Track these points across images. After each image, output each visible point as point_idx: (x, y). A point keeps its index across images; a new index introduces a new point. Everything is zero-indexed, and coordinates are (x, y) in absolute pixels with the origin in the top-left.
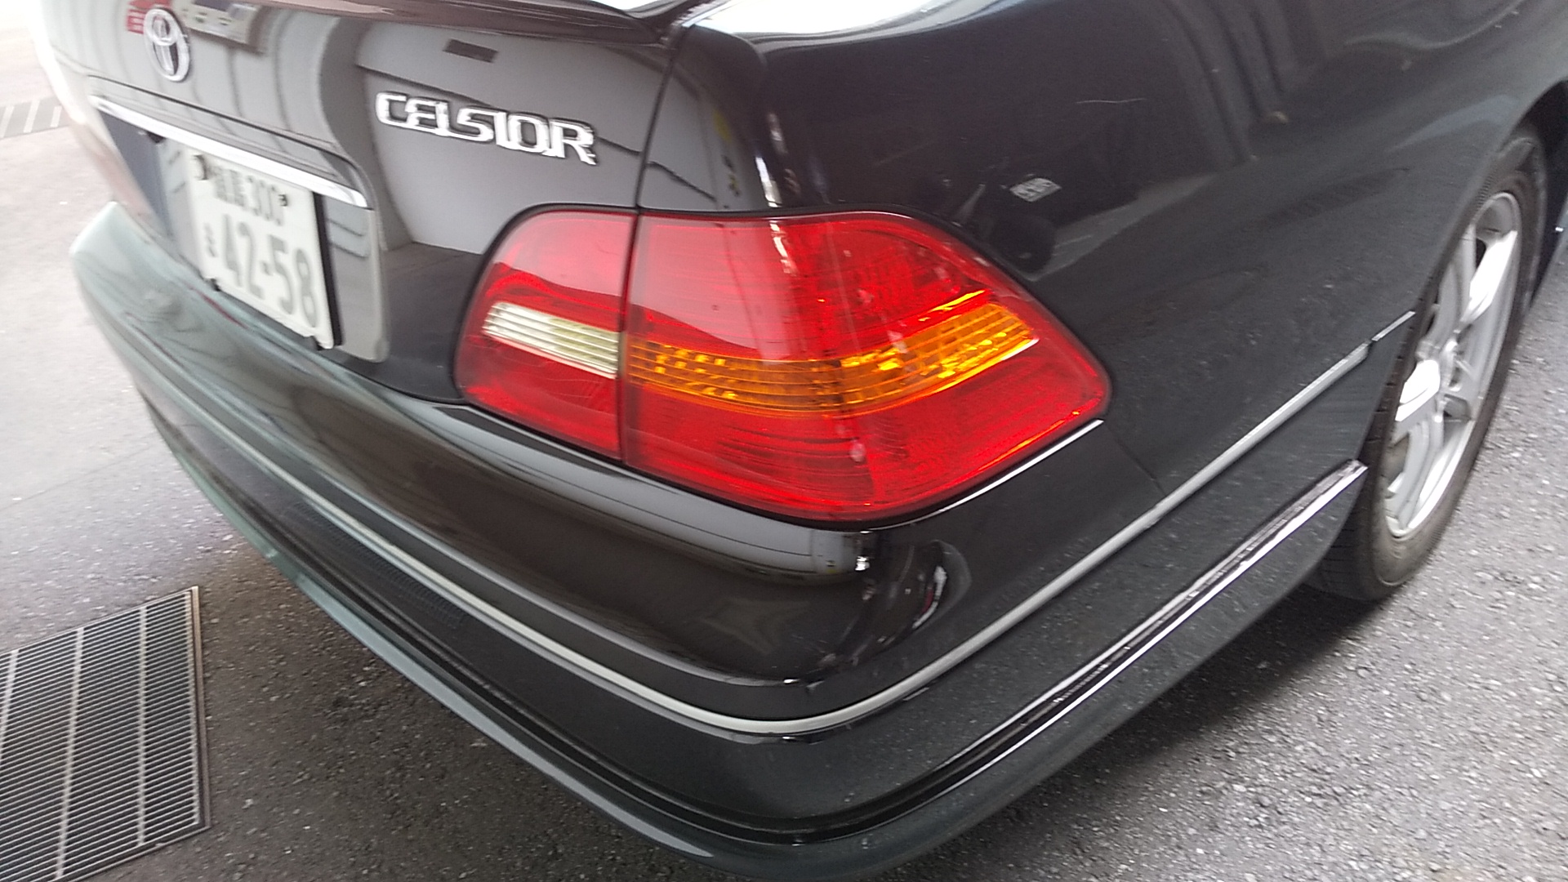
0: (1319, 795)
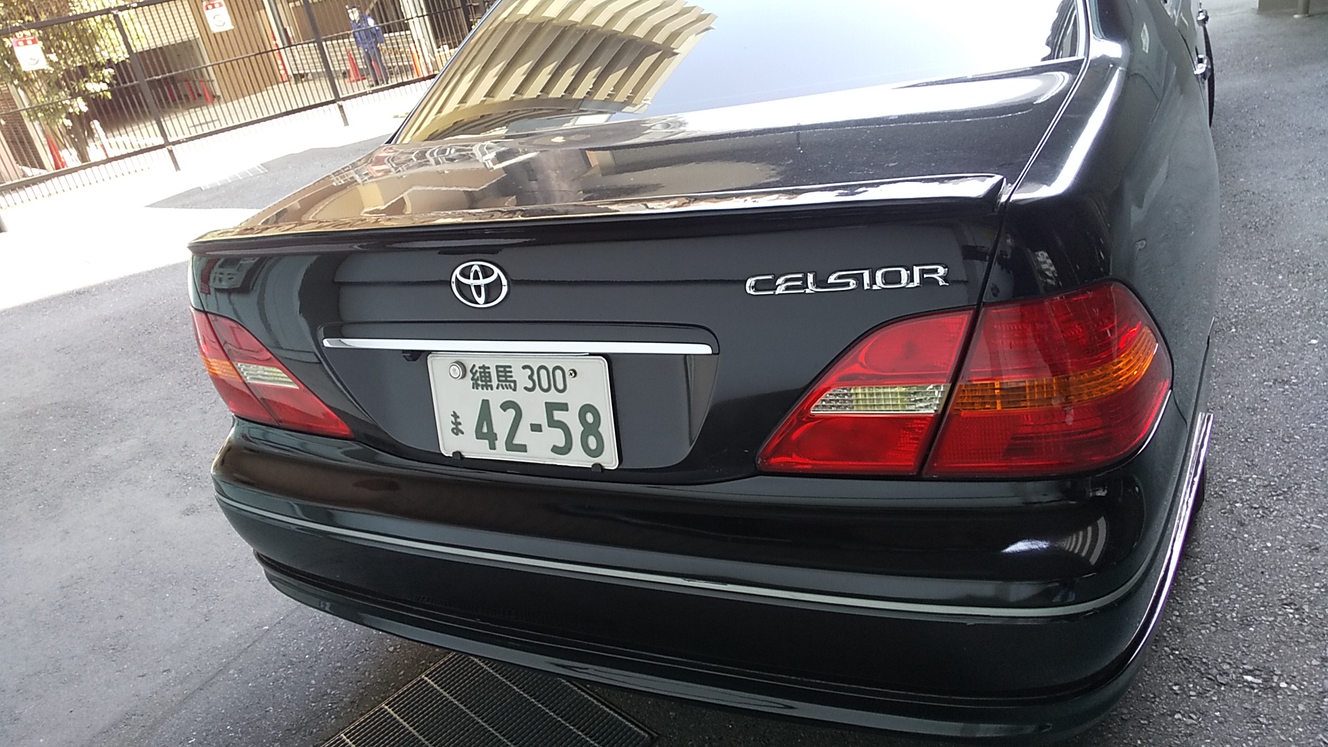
0: (1278, 495)
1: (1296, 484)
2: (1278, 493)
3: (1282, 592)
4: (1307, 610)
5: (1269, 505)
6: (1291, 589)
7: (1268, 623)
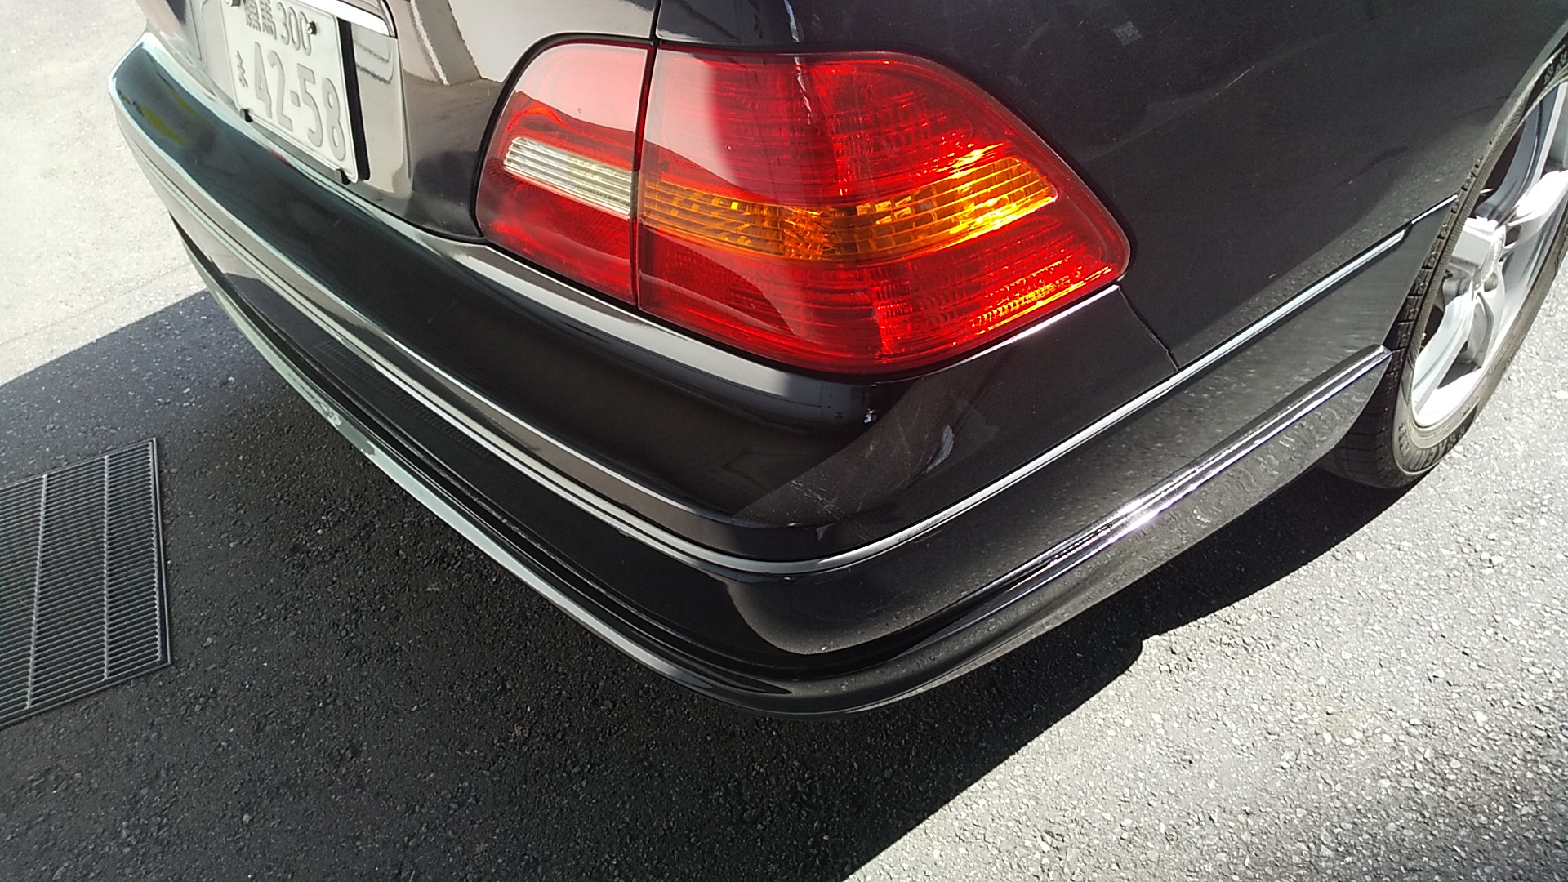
1: (1277, 637)
2: (1232, 642)
3: (1066, 810)
4: (1069, 858)
5: (1199, 655)
6: (1083, 813)
7: (995, 852)
